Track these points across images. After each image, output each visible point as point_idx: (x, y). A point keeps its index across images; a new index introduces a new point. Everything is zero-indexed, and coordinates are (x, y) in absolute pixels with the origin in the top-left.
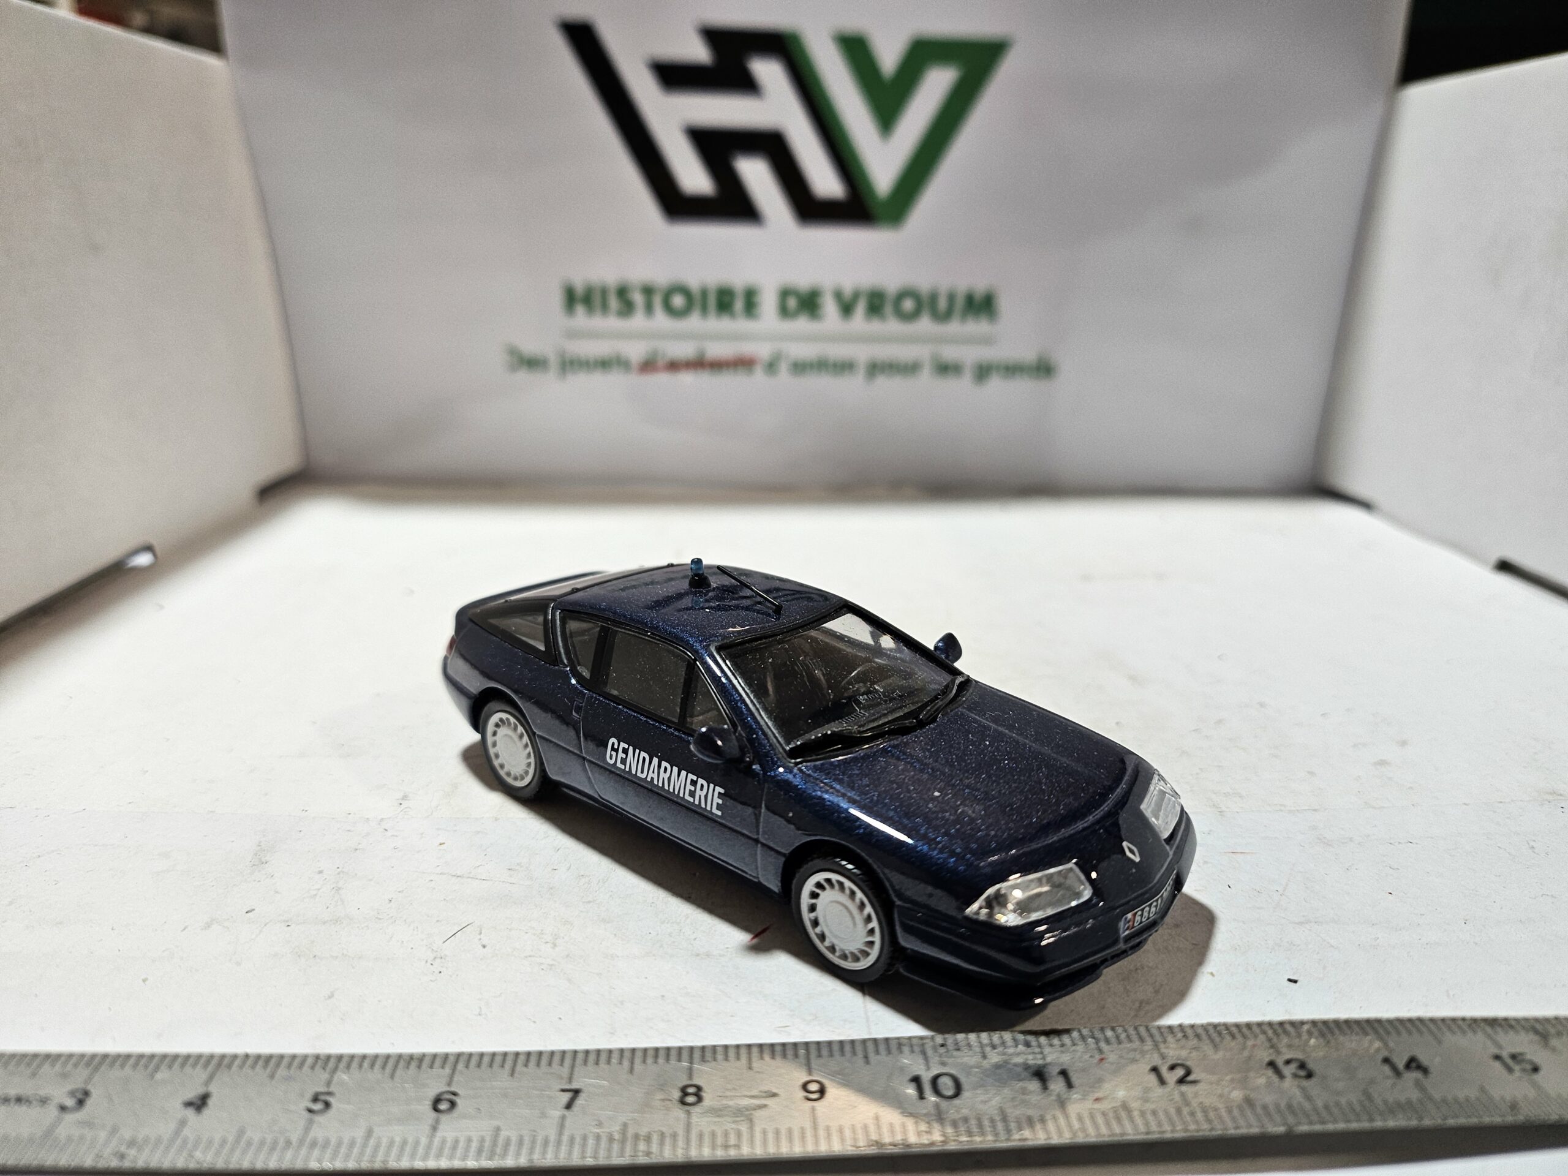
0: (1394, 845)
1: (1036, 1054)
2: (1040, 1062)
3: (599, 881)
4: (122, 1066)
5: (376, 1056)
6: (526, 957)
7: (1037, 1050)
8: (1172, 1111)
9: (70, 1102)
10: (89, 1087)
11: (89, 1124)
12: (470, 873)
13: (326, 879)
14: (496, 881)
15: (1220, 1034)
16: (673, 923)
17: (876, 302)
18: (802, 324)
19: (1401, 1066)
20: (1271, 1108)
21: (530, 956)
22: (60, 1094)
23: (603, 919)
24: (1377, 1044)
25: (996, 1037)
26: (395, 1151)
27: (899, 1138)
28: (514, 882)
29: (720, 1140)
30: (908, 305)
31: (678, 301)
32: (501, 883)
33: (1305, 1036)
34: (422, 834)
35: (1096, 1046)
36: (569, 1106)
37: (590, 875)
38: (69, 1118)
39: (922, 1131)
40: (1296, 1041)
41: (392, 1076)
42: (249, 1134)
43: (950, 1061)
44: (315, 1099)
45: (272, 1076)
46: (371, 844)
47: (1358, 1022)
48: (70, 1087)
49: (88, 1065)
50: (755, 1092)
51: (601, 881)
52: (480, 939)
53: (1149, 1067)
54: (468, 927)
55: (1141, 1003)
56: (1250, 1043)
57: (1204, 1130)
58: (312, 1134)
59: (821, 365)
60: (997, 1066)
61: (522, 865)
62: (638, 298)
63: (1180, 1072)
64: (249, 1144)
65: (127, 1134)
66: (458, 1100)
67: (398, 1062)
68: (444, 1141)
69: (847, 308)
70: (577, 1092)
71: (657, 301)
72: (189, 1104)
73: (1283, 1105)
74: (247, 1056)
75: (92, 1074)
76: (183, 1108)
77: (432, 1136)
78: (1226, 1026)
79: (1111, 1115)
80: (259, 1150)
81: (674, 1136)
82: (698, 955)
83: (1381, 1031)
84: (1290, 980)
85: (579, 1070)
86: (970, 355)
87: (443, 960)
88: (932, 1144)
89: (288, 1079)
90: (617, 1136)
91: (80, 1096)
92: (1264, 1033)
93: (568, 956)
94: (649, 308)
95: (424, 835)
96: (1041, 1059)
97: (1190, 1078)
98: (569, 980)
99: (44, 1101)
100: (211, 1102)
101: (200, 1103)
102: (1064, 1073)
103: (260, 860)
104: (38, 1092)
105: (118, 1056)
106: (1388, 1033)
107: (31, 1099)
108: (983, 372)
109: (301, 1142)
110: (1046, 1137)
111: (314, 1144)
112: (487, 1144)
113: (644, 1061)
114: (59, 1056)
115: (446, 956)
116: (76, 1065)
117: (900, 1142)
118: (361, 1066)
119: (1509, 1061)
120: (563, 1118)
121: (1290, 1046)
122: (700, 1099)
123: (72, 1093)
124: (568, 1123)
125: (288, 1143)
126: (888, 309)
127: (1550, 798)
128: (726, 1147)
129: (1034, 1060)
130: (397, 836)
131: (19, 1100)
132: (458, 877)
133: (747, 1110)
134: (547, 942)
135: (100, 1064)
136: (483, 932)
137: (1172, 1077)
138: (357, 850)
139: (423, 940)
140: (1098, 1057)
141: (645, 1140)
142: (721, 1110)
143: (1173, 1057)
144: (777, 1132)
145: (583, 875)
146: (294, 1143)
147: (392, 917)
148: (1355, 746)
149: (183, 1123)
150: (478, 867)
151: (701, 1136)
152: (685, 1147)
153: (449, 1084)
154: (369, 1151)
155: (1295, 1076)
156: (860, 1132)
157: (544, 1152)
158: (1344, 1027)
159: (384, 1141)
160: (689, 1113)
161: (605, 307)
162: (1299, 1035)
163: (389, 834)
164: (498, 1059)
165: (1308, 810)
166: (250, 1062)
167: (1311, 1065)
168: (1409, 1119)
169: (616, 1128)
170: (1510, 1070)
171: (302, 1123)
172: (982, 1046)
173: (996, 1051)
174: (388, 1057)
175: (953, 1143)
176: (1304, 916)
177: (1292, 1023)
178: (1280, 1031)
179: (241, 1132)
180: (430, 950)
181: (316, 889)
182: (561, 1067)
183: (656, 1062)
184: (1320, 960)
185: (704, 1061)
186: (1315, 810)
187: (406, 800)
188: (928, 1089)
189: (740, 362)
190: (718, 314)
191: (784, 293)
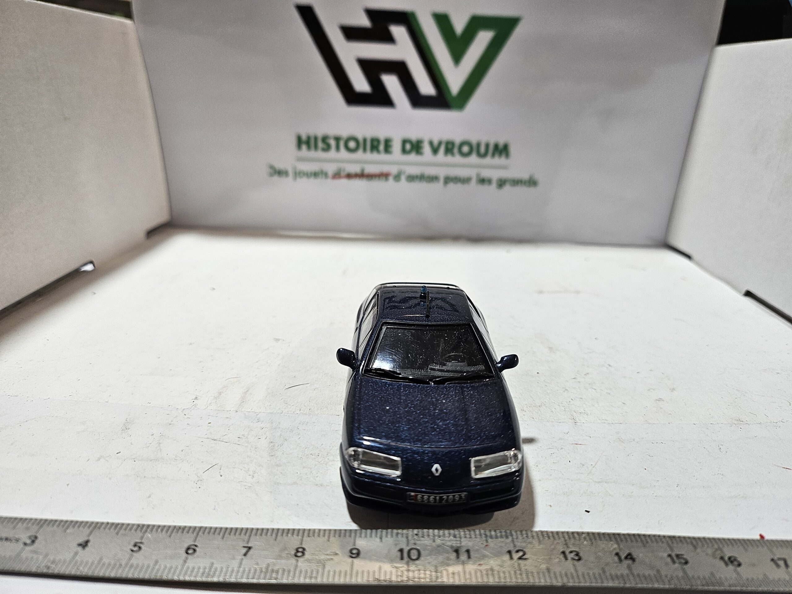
0: (654, 444)
1: (457, 541)
2: (458, 545)
3: (278, 446)
4: (53, 526)
5: (164, 526)
6: (239, 482)
7: (458, 539)
8: (512, 573)
9: (28, 541)
10: (38, 535)
11: (35, 552)
12: (220, 439)
13: (154, 438)
14: (231, 443)
15: (543, 536)
16: (308, 468)
17: (450, 148)
18: (413, 157)
19: (623, 557)
20: (558, 574)
21: (241, 482)
22: (25, 537)
23: (277, 465)
24: (616, 546)
25: (441, 532)
26: (166, 571)
27: (388, 577)
28: (240, 444)
29: (309, 574)
30: (466, 149)
31: (352, 144)
32: (234, 444)
33: (582, 540)
34: (201, 417)
35: (486, 539)
36: (245, 555)
37: (275, 442)
38: (28, 548)
39: (398, 575)
40: (577, 542)
41: (170, 536)
42: (104, 560)
43: (418, 542)
44: (135, 545)
45: (117, 533)
46: (177, 421)
47: (609, 534)
48: (29, 534)
49: (38, 524)
50: (328, 552)
51: (279, 445)
52: (220, 472)
53: (507, 550)
54: (216, 465)
55: (514, 518)
56: (556, 542)
57: (525, 582)
58: (131, 562)
59: (421, 178)
60: (439, 546)
61: (245, 435)
62: (333, 143)
63: (521, 554)
64: (104, 564)
65: (51, 558)
66: (197, 549)
67: (173, 530)
68: (188, 568)
69: (435, 151)
70: (250, 548)
71: (342, 144)
72: (80, 545)
73: (563, 572)
74: (108, 523)
75: (39, 528)
76: (77, 546)
77: (183, 566)
78: (547, 532)
79: (484, 572)
80: (107, 568)
81: (289, 571)
82: (317, 485)
83: (619, 540)
84: (586, 511)
85: (253, 537)
86: (495, 175)
87: (202, 482)
88: (402, 581)
89: (125, 535)
90: (264, 570)
91: (33, 539)
92: (564, 537)
93: (258, 482)
94: (338, 148)
95: (202, 418)
96: (459, 544)
97: (524, 557)
98: (257, 494)
99: (17, 540)
100: (89, 544)
101: (84, 545)
102: (468, 551)
103: (126, 428)
104: (15, 536)
105: (52, 521)
106: (622, 541)
107: (12, 539)
108: (501, 183)
109: (126, 565)
110: (453, 581)
111: (132, 566)
112: (207, 570)
113: (282, 535)
114: (26, 519)
115: (203, 479)
116: (33, 524)
117: (388, 580)
118: (157, 530)
119: (675, 558)
120: (242, 559)
121: (574, 544)
122: (303, 553)
123: (30, 537)
124: (244, 562)
125: (121, 565)
126: (456, 150)
127: (736, 422)
128: (311, 578)
129: (455, 544)
130: (189, 418)
131: (7, 539)
132: (214, 440)
133: (324, 561)
134: (250, 475)
135: (44, 523)
136: (222, 469)
137: (516, 556)
138: (170, 424)
139: (194, 471)
140: (485, 544)
141: (276, 572)
142: (312, 560)
143: (519, 546)
144: (335, 572)
145: (272, 442)
146: (123, 565)
147: (182, 459)
148: (649, 390)
149: (76, 553)
150: (225, 435)
151: (301, 572)
152: (293, 576)
153: (195, 541)
154: (155, 571)
155: (573, 559)
156: (371, 573)
157: (231, 576)
158: (602, 536)
159: (162, 567)
160: (297, 561)
161: (316, 147)
162: (580, 539)
163: (186, 417)
164: (218, 530)
165: (618, 423)
166: (109, 526)
167: (581, 554)
168: (620, 583)
169: (264, 566)
170: (674, 562)
171: (128, 556)
172: (434, 536)
173: (440, 538)
174: (169, 527)
175: (411, 582)
176: (601, 479)
177: (578, 533)
178: (571, 536)
179: (101, 559)
180: (197, 476)
181: (149, 443)
182: (245, 536)
183: (287, 536)
184: (603, 502)
185: (309, 536)
186: (621, 423)
187: (196, 400)
188: (405, 555)
189: (382, 175)
190: (372, 151)
191: (404, 142)
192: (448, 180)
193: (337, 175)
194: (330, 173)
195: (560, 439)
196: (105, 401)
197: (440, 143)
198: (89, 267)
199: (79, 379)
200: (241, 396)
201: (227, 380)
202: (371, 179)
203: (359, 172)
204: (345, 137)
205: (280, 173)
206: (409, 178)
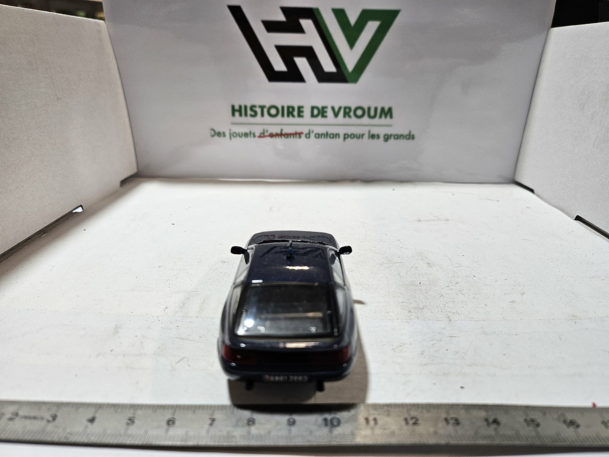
0: (510, 335)
4: (68, 407)
6: (203, 370)
7: (367, 410)
8: (408, 434)
9: (50, 419)
10: (57, 414)
11: (56, 427)
12: (186, 338)
13: (138, 339)
14: (195, 341)
15: (430, 407)
17: (347, 112)
18: (320, 120)
19: (491, 422)
20: (443, 435)
22: (48, 416)
24: (484, 414)
26: (154, 438)
27: (317, 440)
28: (201, 342)
30: (359, 112)
31: (273, 111)
32: (197, 342)
35: (387, 409)
36: (211, 425)
38: (51, 424)
40: (456, 411)
41: (155, 413)
42: (108, 431)
44: (130, 419)
45: (116, 412)
46: (154, 326)
48: (51, 413)
49: (56, 406)
50: (272, 421)
52: (188, 363)
53: (404, 418)
54: (184, 358)
56: (440, 411)
57: (418, 441)
58: (127, 432)
59: (326, 135)
60: (353, 415)
61: (204, 335)
62: (259, 110)
63: (413, 421)
64: (108, 434)
65: (68, 430)
66: (176, 421)
67: (157, 407)
68: (170, 435)
69: (336, 115)
70: (214, 420)
71: (265, 110)
72: (89, 420)
74: (109, 404)
75: (58, 409)
76: (87, 422)
77: (166, 434)
80: (111, 437)
81: (244, 436)
83: (487, 409)
84: (461, 387)
85: (216, 412)
86: (382, 131)
87: (175, 370)
89: (122, 412)
90: (226, 435)
91: (54, 416)
94: (262, 114)
95: (172, 323)
96: (368, 413)
97: (417, 422)
99: (42, 418)
100: (97, 420)
101: (92, 420)
102: (375, 419)
103: (116, 331)
104: (40, 415)
105: (66, 403)
107: (38, 418)
108: (387, 138)
109: (125, 434)
111: (128, 435)
112: (184, 437)
114: (48, 403)
116: (53, 406)
118: (145, 408)
119: (529, 422)
120: (209, 429)
121: (453, 413)
122: (254, 422)
123: (51, 416)
124: (211, 430)
125: (120, 435)
126: (352, 114)
127: (572, 318)
128: (261, 440)
129: (365, 413)
130: (162, 323)
131: (35, 418)
132: (182, 339)
135: (61, 406)
136: (189, 360)
137: (411, 422)
138: (149, 328)
139: (169, 363)
140: (388, 413)
141: (235, 437)
142: (260, 428)
143: (413, 414)
144: (278, 436)
147: (159, 354)
148: (505, 294)
149: (86, 427)
150: (189, 335)
151: (253, 436)
152: (248, 440)
153: (174, 415)
154: (146, 438)
155: (453, 424)
156: (305, 436)
157: (202, 440)
159: (151, 435)
160: (250, 428)
161: (246, 115)
163: (160, 322)
165: (482, 320)
166: (109, 406)
167: (459, 420)
169: (226, 433)
170: (529, 425)
171: (125, 428)
176: (471, 362)
180: (171, 366)
181: (134, 343)
182: (210, 411)
184: (473, 380)
186: (484, 320)
187: (167, 309)
188: (329, 422)
189: (296, 134)
190: (288, 116)
191: (313, 108)
192: (346, 136)
193: (262, 136)
194: (257, 134)
195: (439, 333)
196: (99, 312)
197: (340, 108)
198: (80, 210)
199: (78, 295)
200: (200, 306)
201: (188, 294)
202: (288, 137)
203: (279, 132)
204: (268, 105)
205: (219, 134)
206: (317, 136)
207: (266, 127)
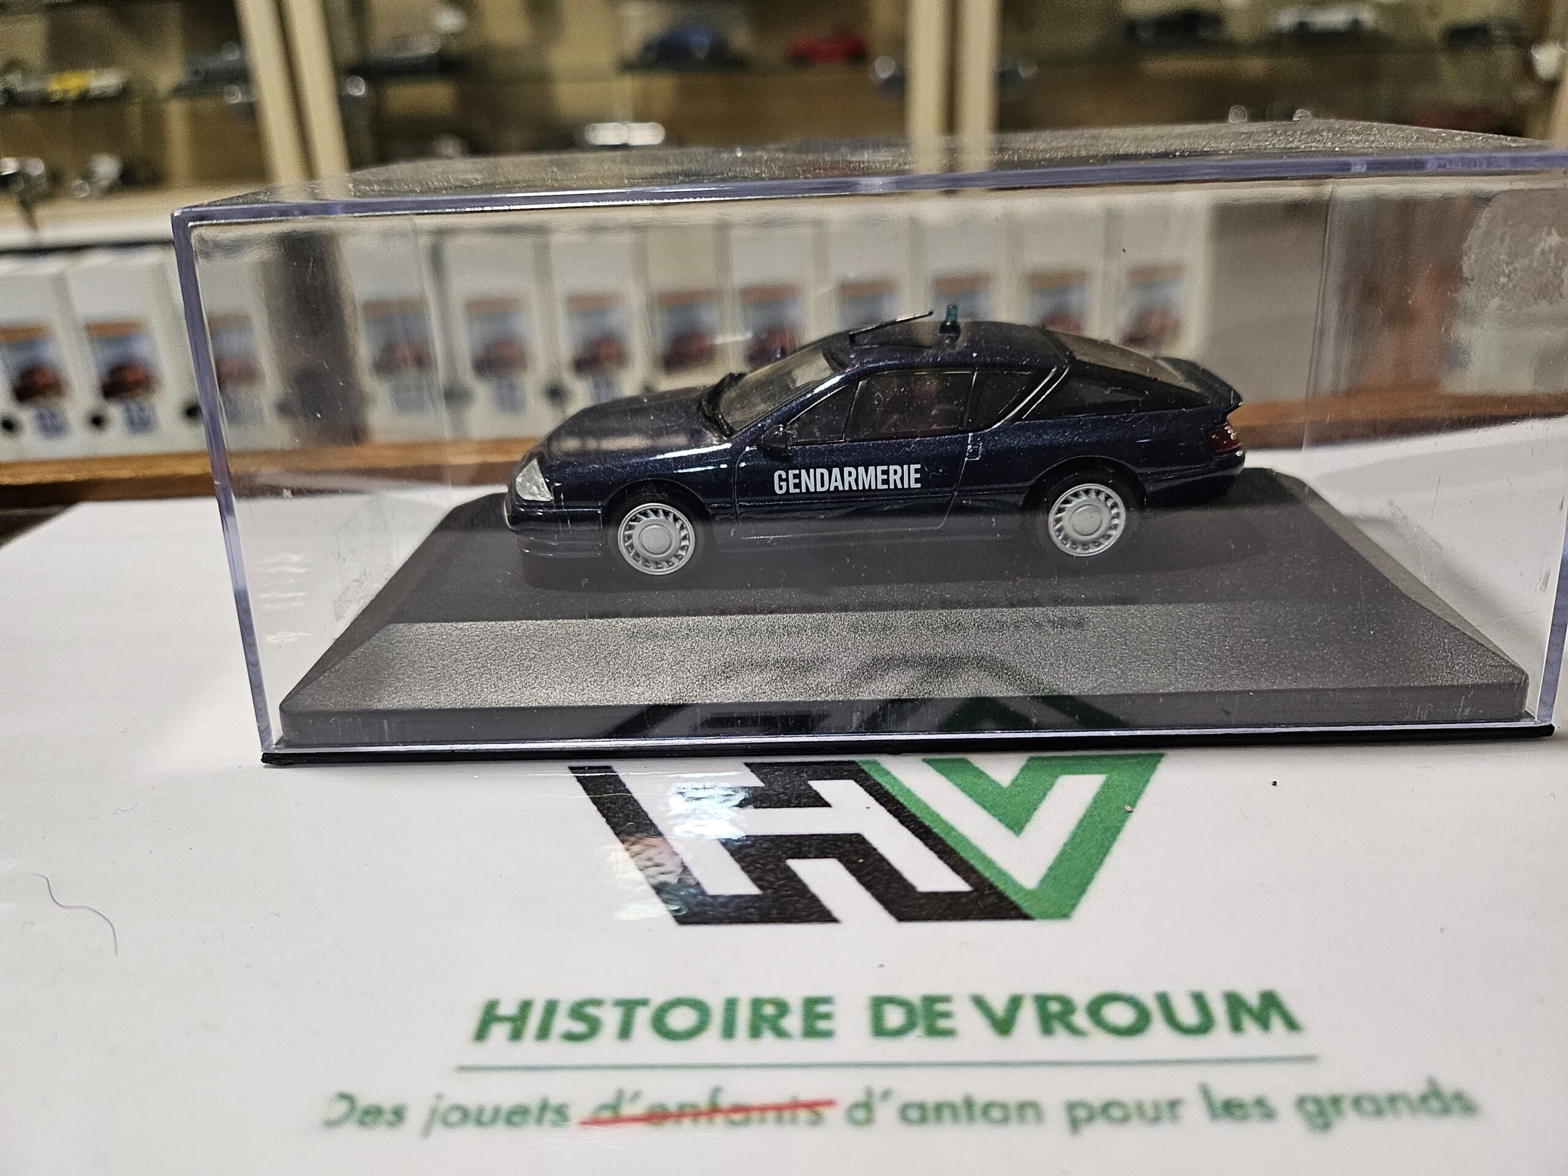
17: (1055, 1013)
18: (918, 1045)
30: (1119, 1015)
31: (681, 1019)
62: (610, 1016)
69: (1002, 1026)
71: (644, 1016)
94: (625, 1030)
108: (1321, 1111)
126: (1081, 1020)
161: (544, 1032)
189: (795, 1106)
190: (755, 1032)
191: (878, 1004)
192: (1080, 1114)
193: (607, 1117)
194: (581, 1112)
197: (1015, 1003)
202: (747, 1122)
203: (703, 1102)
204: (658, 998)
205: (371, 1116)
206: (914, 1114)
207: (629, 1082)
